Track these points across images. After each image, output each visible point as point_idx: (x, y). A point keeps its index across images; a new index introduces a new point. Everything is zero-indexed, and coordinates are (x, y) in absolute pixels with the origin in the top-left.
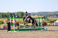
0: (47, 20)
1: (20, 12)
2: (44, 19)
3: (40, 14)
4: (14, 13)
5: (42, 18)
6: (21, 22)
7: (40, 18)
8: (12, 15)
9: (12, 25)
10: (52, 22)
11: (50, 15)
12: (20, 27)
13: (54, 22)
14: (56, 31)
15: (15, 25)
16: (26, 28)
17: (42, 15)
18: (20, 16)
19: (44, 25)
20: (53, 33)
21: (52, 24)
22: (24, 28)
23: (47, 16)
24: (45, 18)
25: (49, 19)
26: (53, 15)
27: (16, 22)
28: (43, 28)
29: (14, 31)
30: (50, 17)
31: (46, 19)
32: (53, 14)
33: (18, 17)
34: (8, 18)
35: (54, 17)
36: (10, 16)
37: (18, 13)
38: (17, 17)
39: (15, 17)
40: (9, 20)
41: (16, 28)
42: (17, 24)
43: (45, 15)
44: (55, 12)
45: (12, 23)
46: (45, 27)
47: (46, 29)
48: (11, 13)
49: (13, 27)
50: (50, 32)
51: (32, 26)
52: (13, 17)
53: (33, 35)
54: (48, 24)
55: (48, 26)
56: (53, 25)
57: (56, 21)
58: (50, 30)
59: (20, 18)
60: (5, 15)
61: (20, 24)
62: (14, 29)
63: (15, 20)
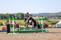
0: (49, 22)
1: (20, 13)
2: (45, 21)
3: (40, 15)
4: (13, 14)
5: (43, 20)
6: (21, 24)
7: (41, 19)
8: (12, 16)
9: (12, 27)
10: (53, 24)
11: (52, 17)
12: (19, 29)
13: (55, 24)
14: (57, 33)
15: (15, 27)
16: (26, 30)
17: (43, 17)
18: (20, 18)
19: (45, 26)
20: (54, 36)
21: (53, 26)
22: (24, 30)
23: (48, 18)
24: (46, 19)
25: (50, 20)
26: (54, 17)
27: (16, 23)
28: (45, 30)
29: (14, 33)
30: (51, 18)
31: (47, 21)
32: (55, 15)
33: (18, 19)
34: (8, 19)
35: (56, 19)
36: (9, 17)
37: (18, 14)
38: (16, 18)
39: (14, 18)
40: (8, 21)
41: (16, 30)
42: (17, 26)
43: (46, 16)
44: (57, 13)
45: (11, 24)
46: (47, 29)
47: (47, 31)
48: (10, 14)
49: (13, 29)
50: (52, 34)
51: (32, 28)
52: (12, 18)
53: (34, 37)
54: (50, 26)
55: (49, 28)
56: (55, 27)
57: (58, 22)
58: (51, 32)
59: (20, 19)
60: (4, 16)
61: (20, 25)
62: (14, 31)
63: (14, 22)
